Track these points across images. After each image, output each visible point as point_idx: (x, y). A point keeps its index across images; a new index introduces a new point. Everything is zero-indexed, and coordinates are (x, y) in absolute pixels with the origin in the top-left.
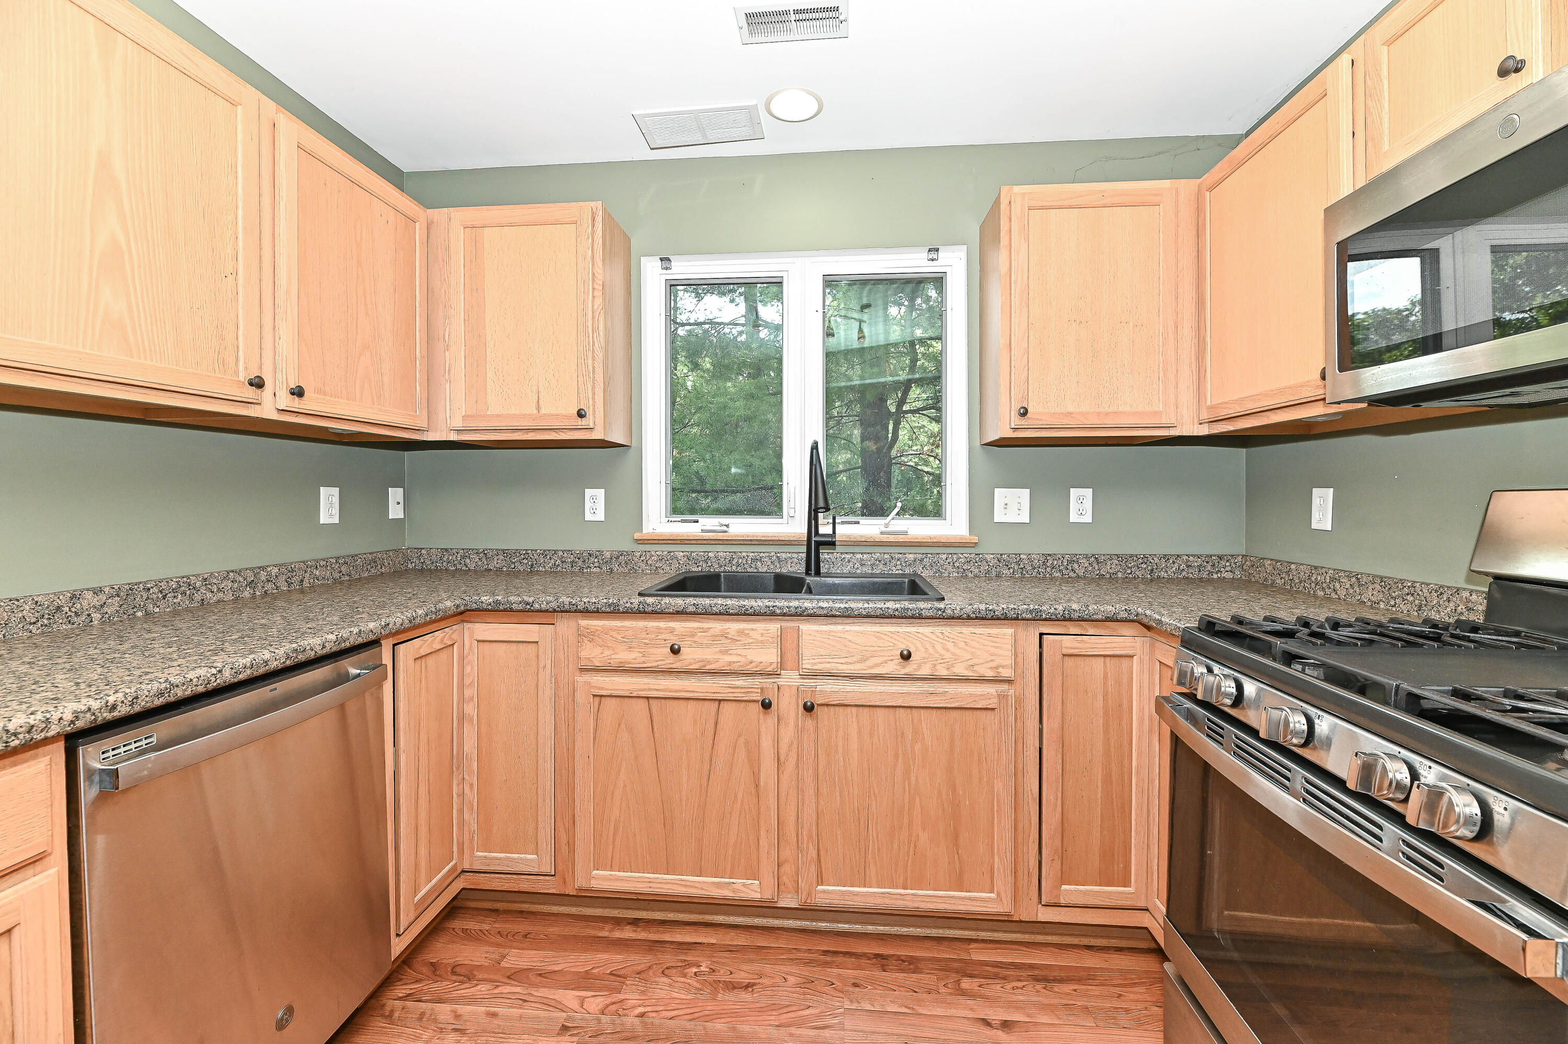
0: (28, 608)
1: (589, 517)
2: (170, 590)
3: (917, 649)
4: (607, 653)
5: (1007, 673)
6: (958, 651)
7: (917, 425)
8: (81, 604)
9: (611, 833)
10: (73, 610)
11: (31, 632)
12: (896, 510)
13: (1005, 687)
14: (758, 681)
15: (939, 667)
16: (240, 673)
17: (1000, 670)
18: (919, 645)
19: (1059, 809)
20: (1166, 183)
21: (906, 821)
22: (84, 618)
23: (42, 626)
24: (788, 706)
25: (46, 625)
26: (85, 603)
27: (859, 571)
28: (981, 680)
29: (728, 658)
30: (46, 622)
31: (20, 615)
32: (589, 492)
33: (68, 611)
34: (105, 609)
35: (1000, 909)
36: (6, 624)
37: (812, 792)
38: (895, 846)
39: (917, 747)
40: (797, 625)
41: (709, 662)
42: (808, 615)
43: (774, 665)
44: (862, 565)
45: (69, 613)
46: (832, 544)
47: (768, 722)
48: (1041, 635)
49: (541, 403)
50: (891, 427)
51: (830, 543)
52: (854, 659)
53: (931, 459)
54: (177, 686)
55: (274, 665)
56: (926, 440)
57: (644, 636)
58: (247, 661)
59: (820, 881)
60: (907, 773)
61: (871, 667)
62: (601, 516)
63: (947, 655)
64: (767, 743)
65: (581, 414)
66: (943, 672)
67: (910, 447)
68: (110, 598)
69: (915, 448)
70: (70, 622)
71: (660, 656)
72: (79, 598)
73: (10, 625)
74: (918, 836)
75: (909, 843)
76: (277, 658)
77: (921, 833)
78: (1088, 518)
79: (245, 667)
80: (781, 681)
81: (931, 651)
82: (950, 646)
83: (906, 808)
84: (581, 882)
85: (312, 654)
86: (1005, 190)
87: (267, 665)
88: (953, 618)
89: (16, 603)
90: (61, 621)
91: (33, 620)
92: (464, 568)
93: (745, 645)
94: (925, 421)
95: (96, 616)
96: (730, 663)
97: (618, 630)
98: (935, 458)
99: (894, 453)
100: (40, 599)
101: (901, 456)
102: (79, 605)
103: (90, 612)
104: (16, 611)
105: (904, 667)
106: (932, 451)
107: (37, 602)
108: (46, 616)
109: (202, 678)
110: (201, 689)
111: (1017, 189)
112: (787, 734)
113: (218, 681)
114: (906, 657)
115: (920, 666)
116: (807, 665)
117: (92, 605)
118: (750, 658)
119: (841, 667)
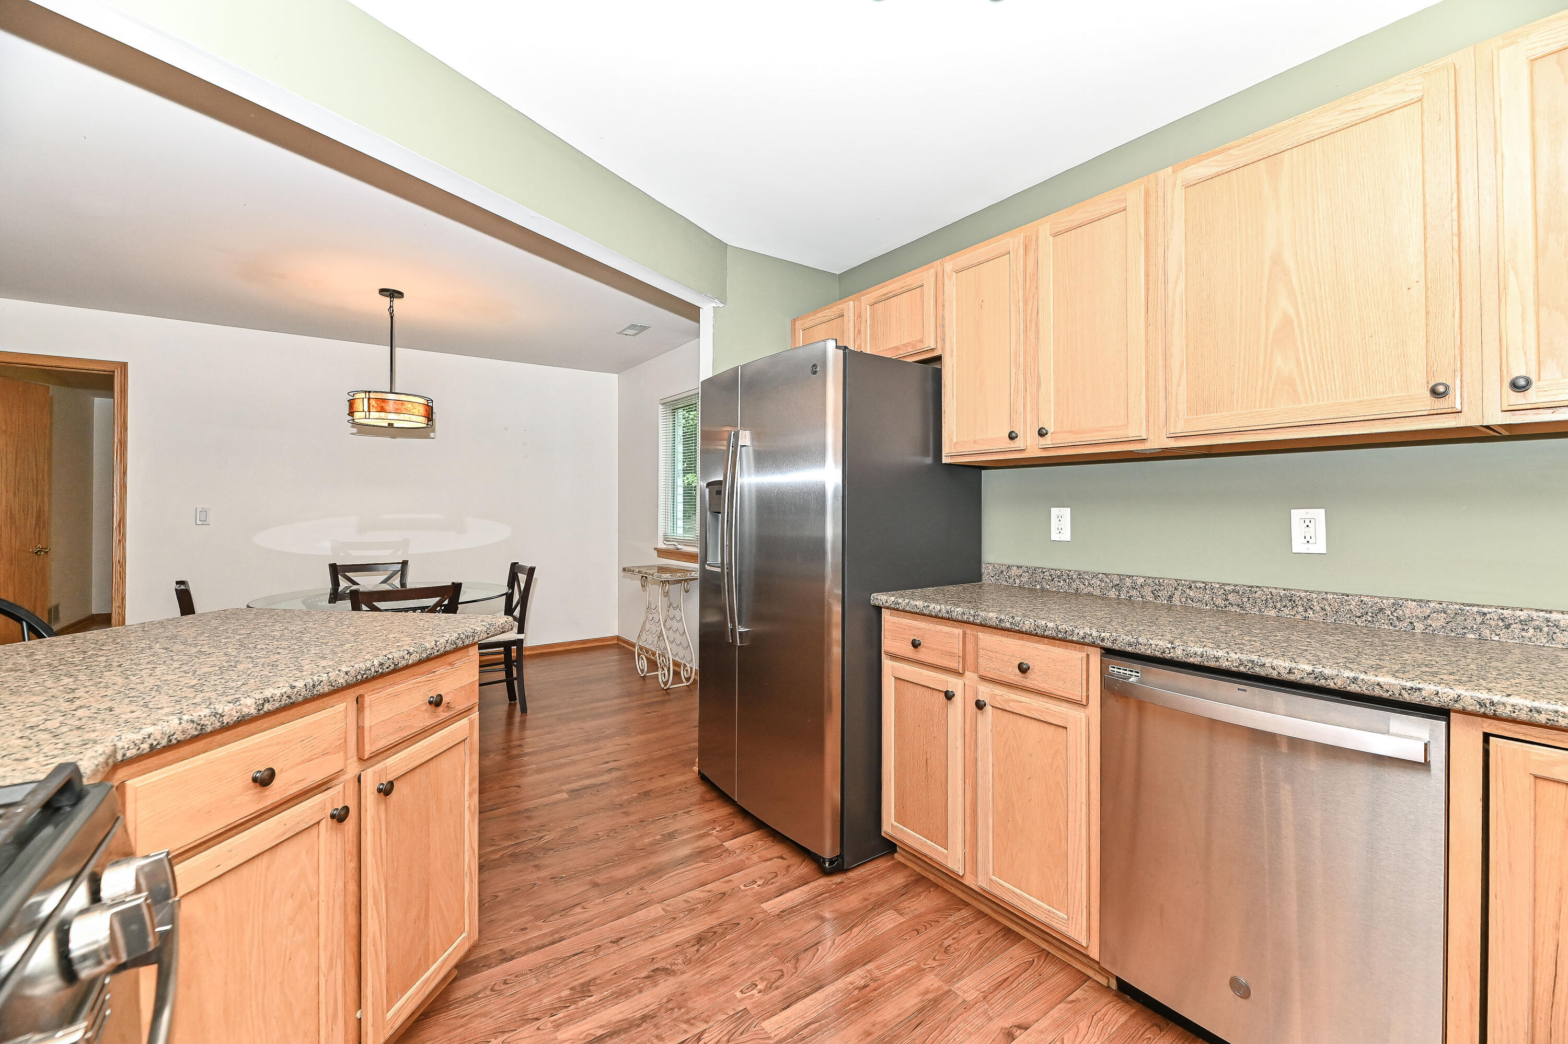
0: (1354, 604)
2: (1516, 621)
8: (1403, 611)
10: (1395, 614)
11: (1356, 623)
16: (1191, 656)
22: (1406, 625)
23: (1366, 621)
25: (1369, 621)
26: (1407, 612)
30: (1370, 619)
31: (1348, 608)
33: (1390, 614)
34: (1429, 622)
36: (1337, 612)
45: (1391, 617)
54: (1141, 644)
55: (1225, 664)
58: (1200, 651)
68: (1435, 612)
70: (1391, 624)
72: (1401, 606)
73: (1340, 613)
76: (1229, 659)
79: (1196, 654)
85: (1274, 674)
87: (1218, 661)
89: (1346, 598)
90: (1383, 621)
91: (1359, 614)
95: (1419, 627)
100: (1365, 599)
102: (1401, 612)
103: (1413, 621)
104: (1344, 604)
107: (1362, 601)
108: (1370, 614)
109: (1159, 646)
110: (1158, 654)
113: (1172, 654)
117: (1414, 615)
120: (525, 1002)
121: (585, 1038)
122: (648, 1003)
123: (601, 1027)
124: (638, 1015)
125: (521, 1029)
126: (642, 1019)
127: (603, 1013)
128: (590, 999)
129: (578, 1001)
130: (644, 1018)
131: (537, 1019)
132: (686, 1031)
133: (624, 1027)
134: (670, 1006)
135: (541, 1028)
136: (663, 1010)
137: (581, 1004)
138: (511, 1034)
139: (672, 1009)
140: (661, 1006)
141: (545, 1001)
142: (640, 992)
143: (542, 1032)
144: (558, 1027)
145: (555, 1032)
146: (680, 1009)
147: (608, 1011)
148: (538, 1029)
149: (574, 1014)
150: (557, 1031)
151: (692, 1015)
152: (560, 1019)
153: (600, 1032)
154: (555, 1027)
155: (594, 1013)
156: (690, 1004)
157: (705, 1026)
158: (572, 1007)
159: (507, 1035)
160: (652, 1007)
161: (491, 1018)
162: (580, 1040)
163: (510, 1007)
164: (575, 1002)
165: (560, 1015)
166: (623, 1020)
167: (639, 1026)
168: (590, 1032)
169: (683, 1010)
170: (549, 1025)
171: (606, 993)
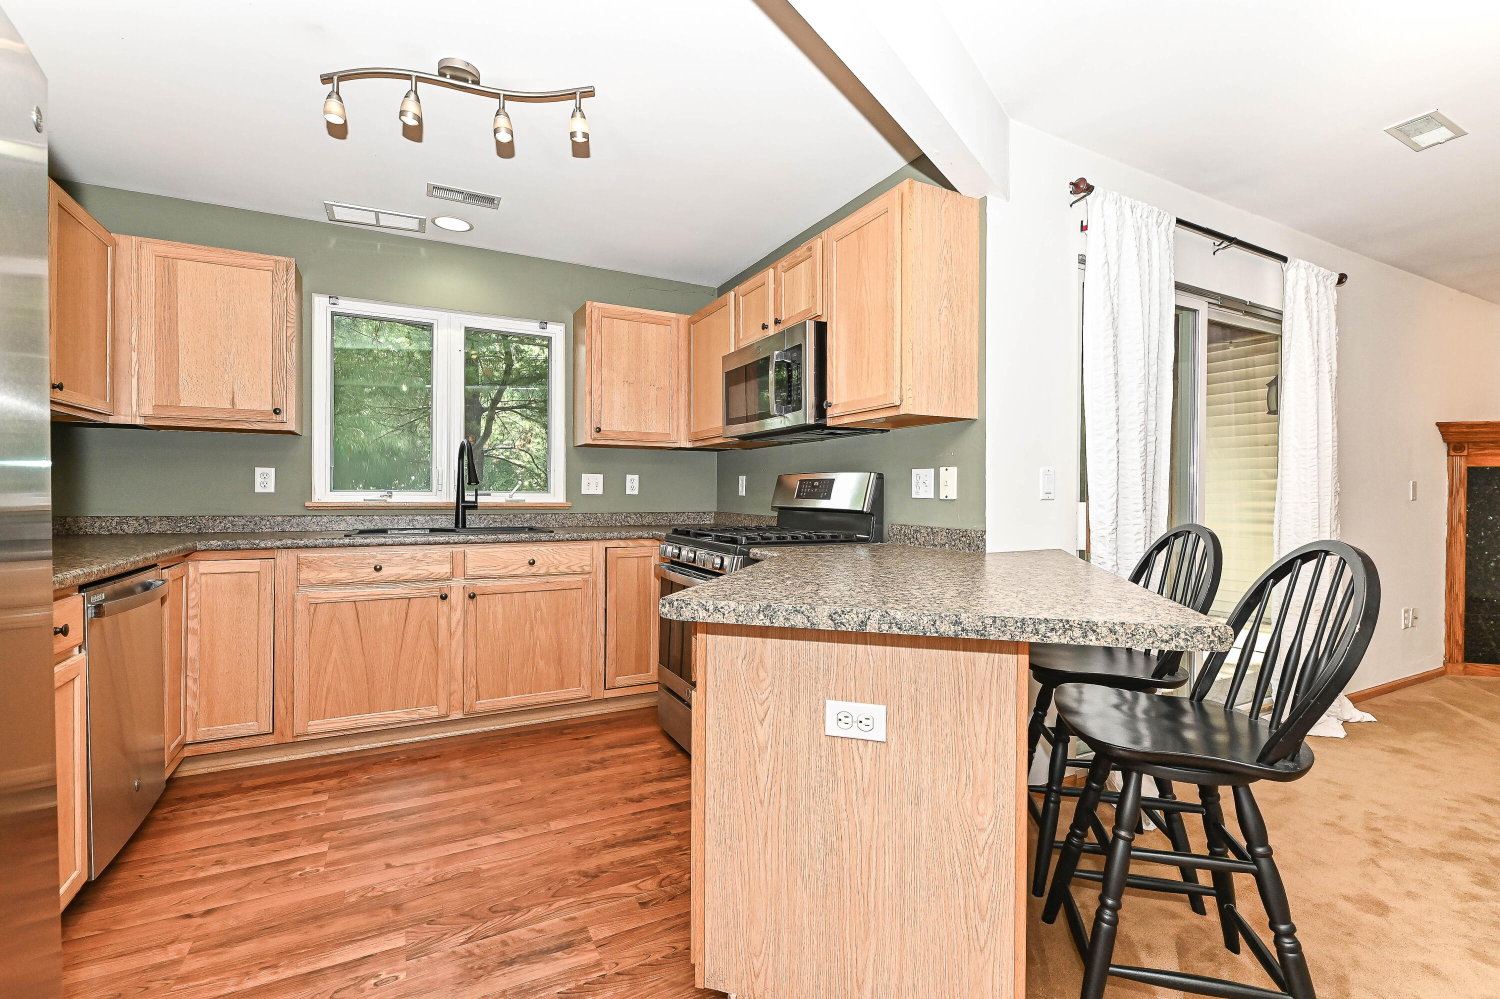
1: (258, 489)
3: (538, 559)
4: (322, 574)
5: (587, 569)
6: (562, 559)
7: (508, 420)
9: (324, 694)
12: (518, 486)
13: (587, 576)
14: (437, 584)
15: (551, 568)
17: (584, 567)
18: (540, 557)
19: (615, 637)
20: (674, 315)
21: (531, 655)
24: (457, 597)
27: (492, 526)
28: (575, 573)
29: (416, 572)
32: (258, 471)
35: (584, 694)
37: (473, 647)
38: (525, 670)
39: (538, 613)
40: (463, 549)
41: (402, 575)
42: (471, 543)
43: (448, 574)
44: (494, 522)
46: (475, 507)
47: (444, 606)
48: (606, 548)
49: (235, 400)
50: (483, 423)
51: (474, 506)
52: (500, 567)
53: (523, 453)
56: (518, 436)
57: (352, 561)
59: (478, 698)
60: (532, 629)
61: (510, 571)
62: (271, 489)
63: (556, 562)
64: (443, 621)
65: (276, 411)
66: (553, 571)
67: (502, 441)
69: (506, 442)
71: (367, 573)
74: (538, 663)
75: (533, 668)
77: (540, 661)
78: (636, 492)
80: (452, 584)
81: (547, 560)
82: (557, 556)
83: (531, 648)
84: (298, 730)
86: (588, 303)
88: (559, 541)
92: (120, 532)
93: (428, 563)
94: (517, 418)
96: (418, 575)
97: (331, 558)
98: (526, 452)
99: (486, 447)
101: (493, 449)
105: (530, 570)
106: (524, 445)
111: (595, 304)
112: (457, 616)
114: (532, 563)
115: (540, 569)
116: (470, 572)
118: (432, 571)
119: (492, 572)
120: (633, 994)
121: (573, 951)
122: (502, 978)
123: (557, 959)
124: (516, 967)
125: (633, 966)
126: (514, 962)
127: (551, 972)
128: (561, 990)
129: (575, 988)
130: (512, 962)
131: (618, 974)
132: (478, 946)
133: (534, 957)
134: (480, 972)
135: (615, 965)
136: (490, 968)
137: (572, 985)
138: (643, 962)
139: (480, 968)
140: (489, 973)
141: (611, 993)
142: (505, 991)
143: (613, 961)
144: (598, 964)
145: (601, 959)
146: (472, 968)
147: (547, 974)
148: (617, 964)
149: (580, 976)
150: (597, 961)
151: (464, 960)
152: (595, 972)
153: (558, 954)
154: (601, 964)
155: (560, 974)
156: (459, 971)
157: (457, 949)
158: (582, 982)
159: (647, 961)
160: (499, 973)
161: (666, 981)
162: (578, 950)
163: (648, 990)
164: (579, 987)
165: (595, 976)
166: (533, 963)
167: (519, 956)
168: (567, 956)
169: (470, 966)
170: (606, 967)
171: (543, 995)
